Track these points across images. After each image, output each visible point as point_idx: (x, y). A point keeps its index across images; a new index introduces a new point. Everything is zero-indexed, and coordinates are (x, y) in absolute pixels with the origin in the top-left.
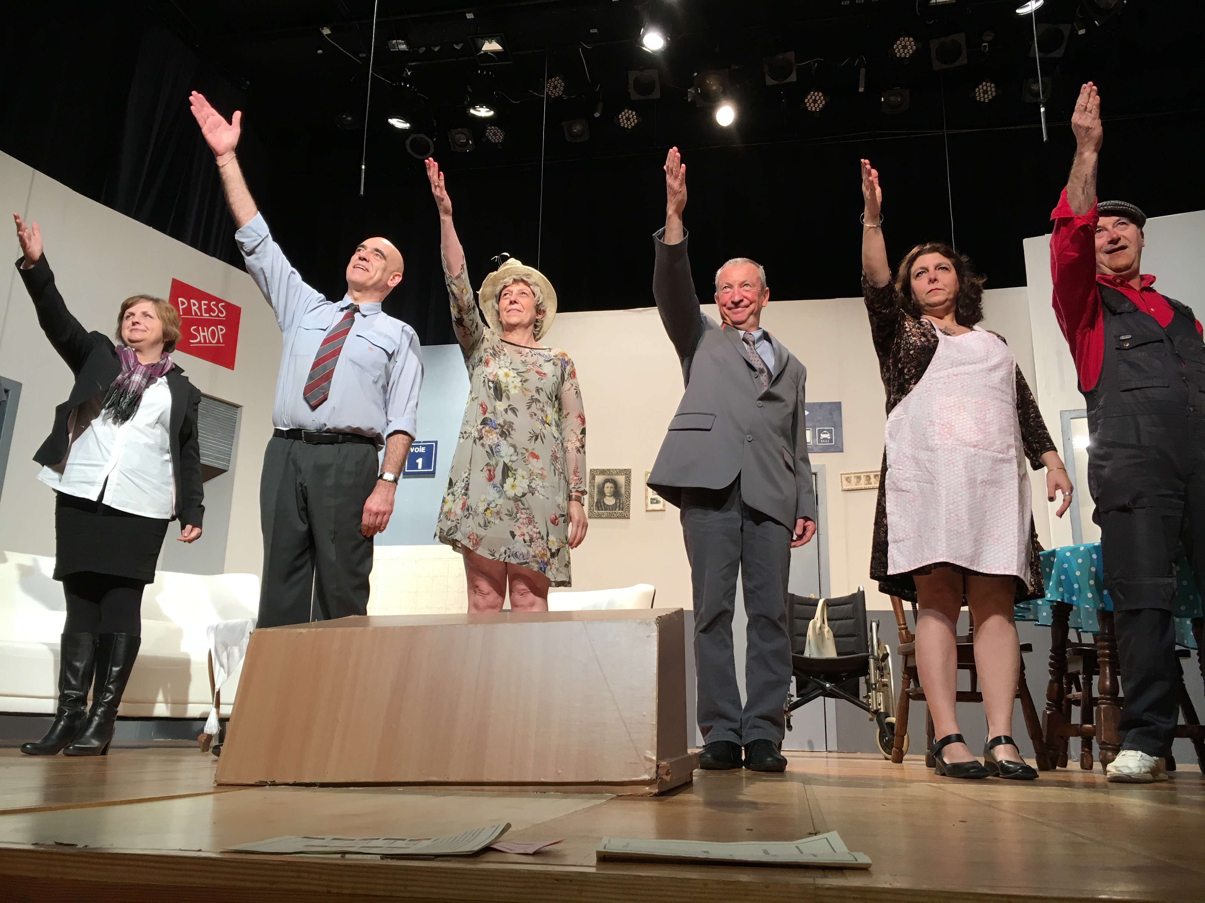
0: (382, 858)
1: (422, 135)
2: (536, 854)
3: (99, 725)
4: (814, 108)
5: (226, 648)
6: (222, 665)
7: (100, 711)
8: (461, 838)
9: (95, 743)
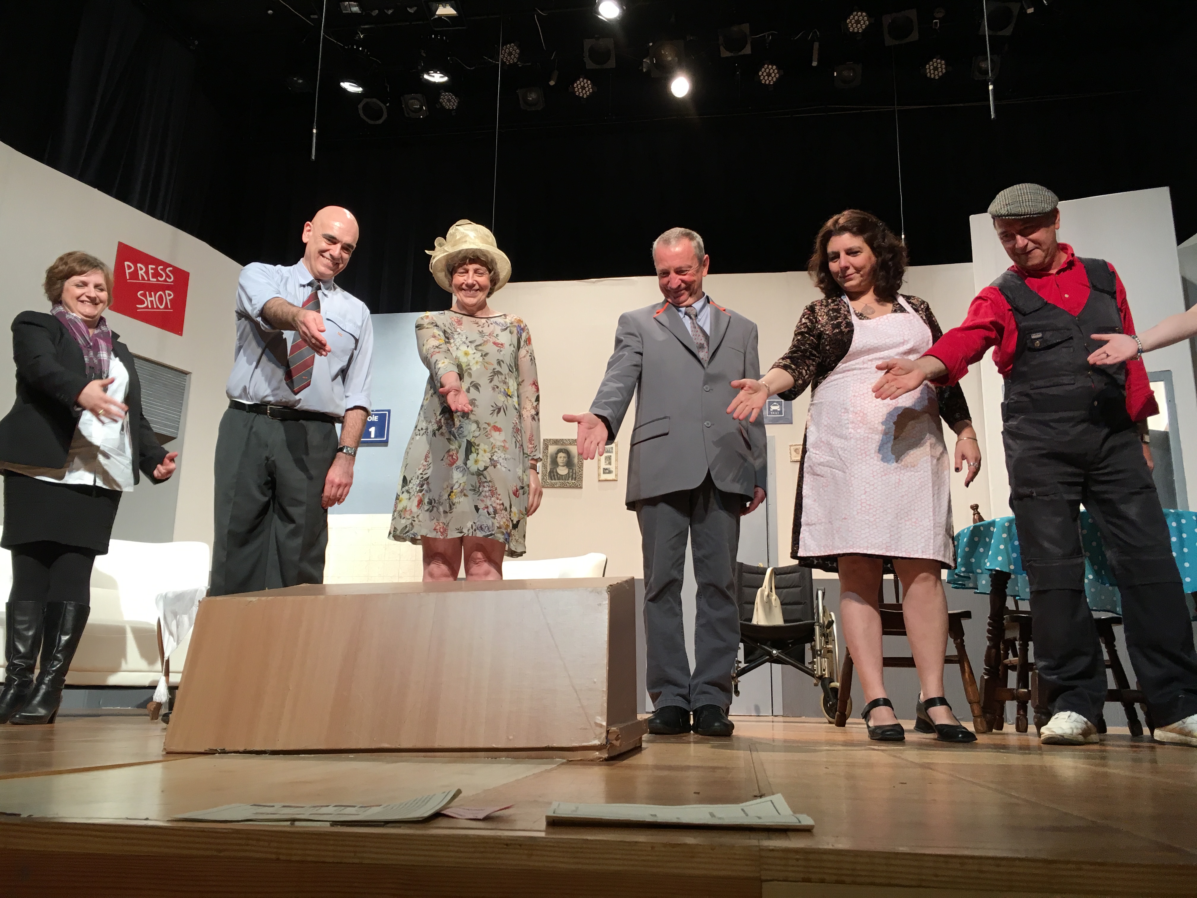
0: (332, 825)
1: (374, 100)
2: (487, 819)
3: (46, 694)
4: (768, 81)
5: (175, 616)
6: (171, 634)
7: (47, 680)
8: (411, 804)
9: (42, 712)
